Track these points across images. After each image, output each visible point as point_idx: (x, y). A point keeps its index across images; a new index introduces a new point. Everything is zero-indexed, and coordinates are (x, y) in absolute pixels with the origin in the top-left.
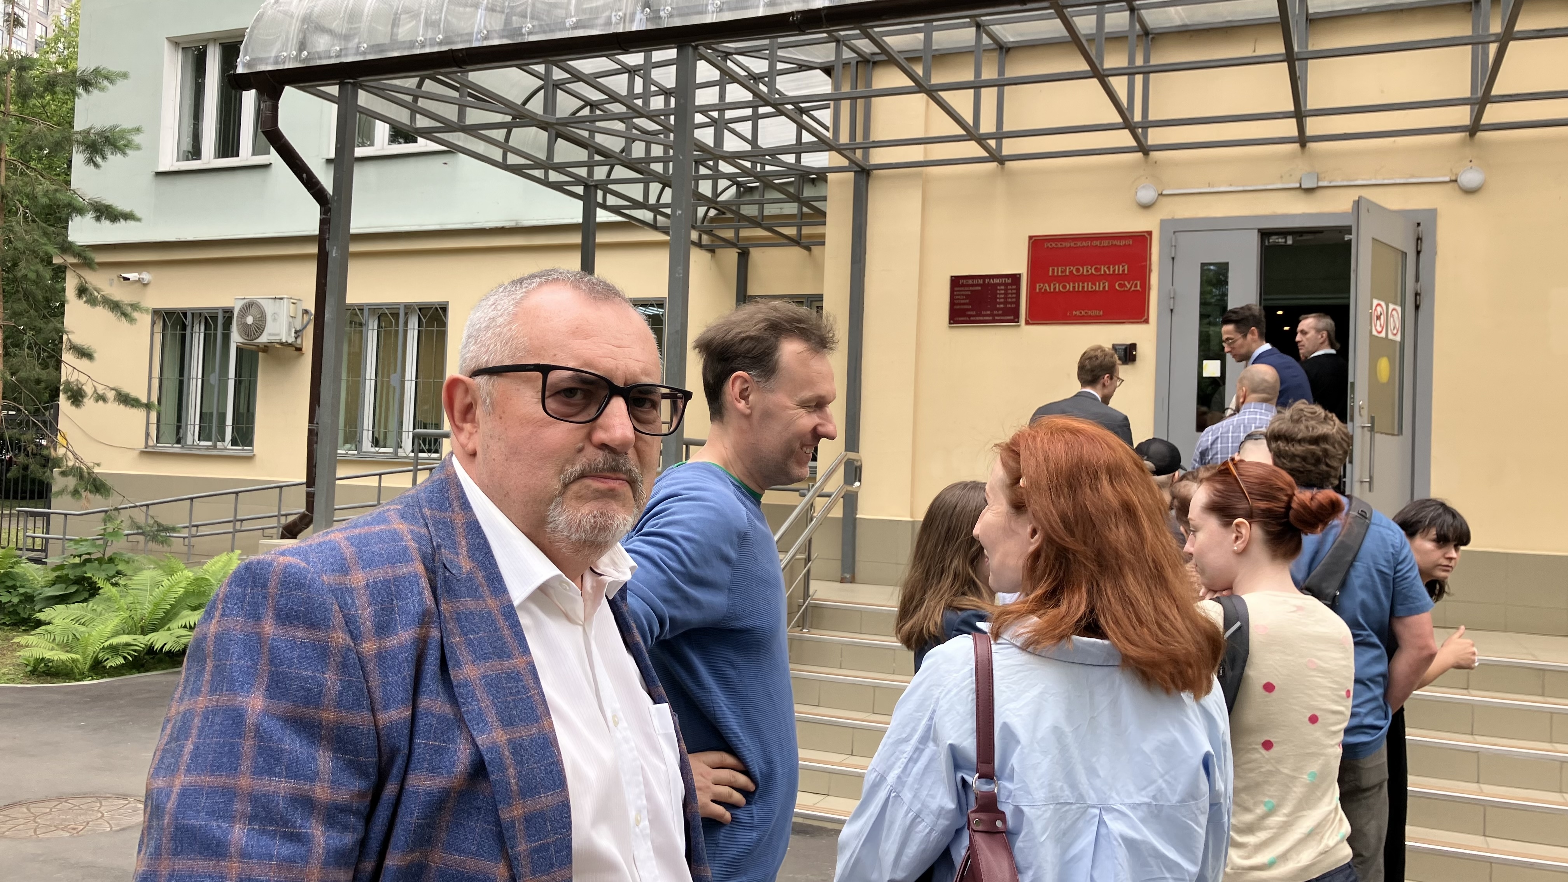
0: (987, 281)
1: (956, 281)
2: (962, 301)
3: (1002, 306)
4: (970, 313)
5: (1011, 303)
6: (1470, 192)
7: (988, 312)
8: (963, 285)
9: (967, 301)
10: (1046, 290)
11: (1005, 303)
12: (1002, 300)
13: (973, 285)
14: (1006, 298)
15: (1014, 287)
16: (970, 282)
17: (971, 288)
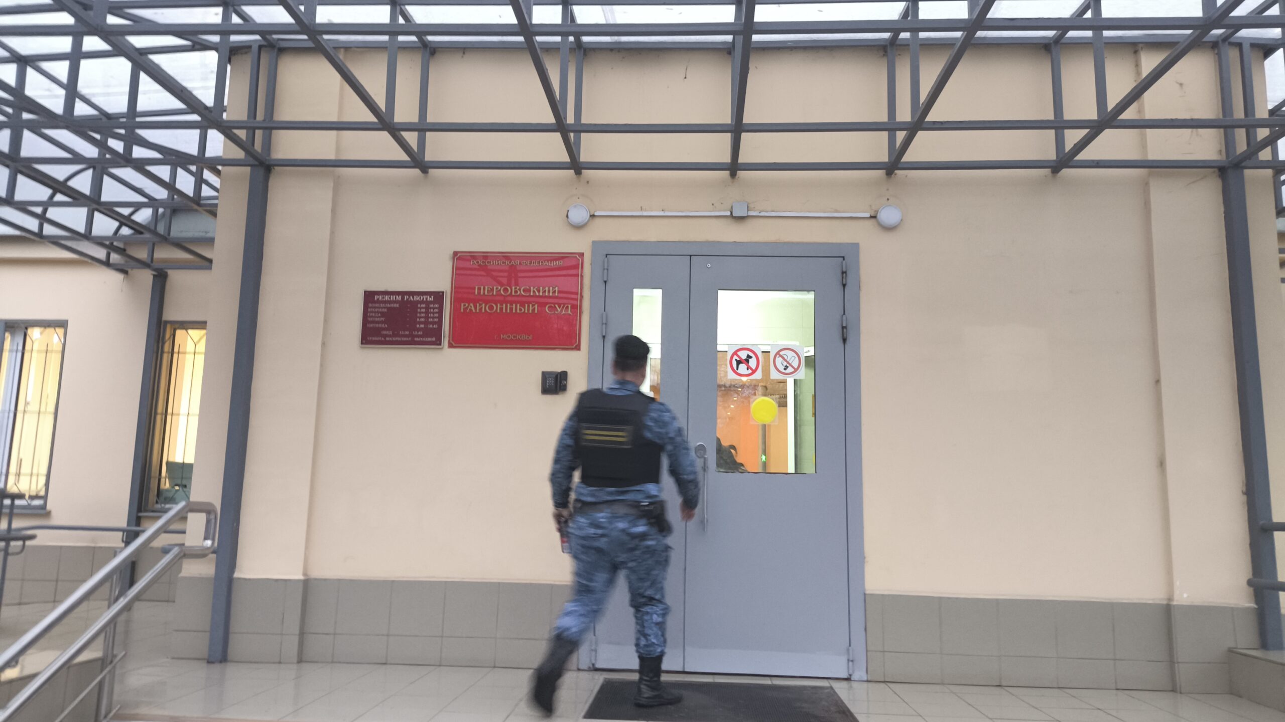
0: (406, 297)
1: (369, 297)
2: (377, 319)
3: (422, 326)
4: (385, 332)
5: (434, 323)
6: (889, 229)
7: (407, 333)
8: (378, 301)
9: (383, 319)
10: (471, 310)
11: (426, 323)
12: (423, 320)
13: (390, 302)
14: (427, 318)
15: (437, 306)
16: (387, 298)
17: (388, 305)
